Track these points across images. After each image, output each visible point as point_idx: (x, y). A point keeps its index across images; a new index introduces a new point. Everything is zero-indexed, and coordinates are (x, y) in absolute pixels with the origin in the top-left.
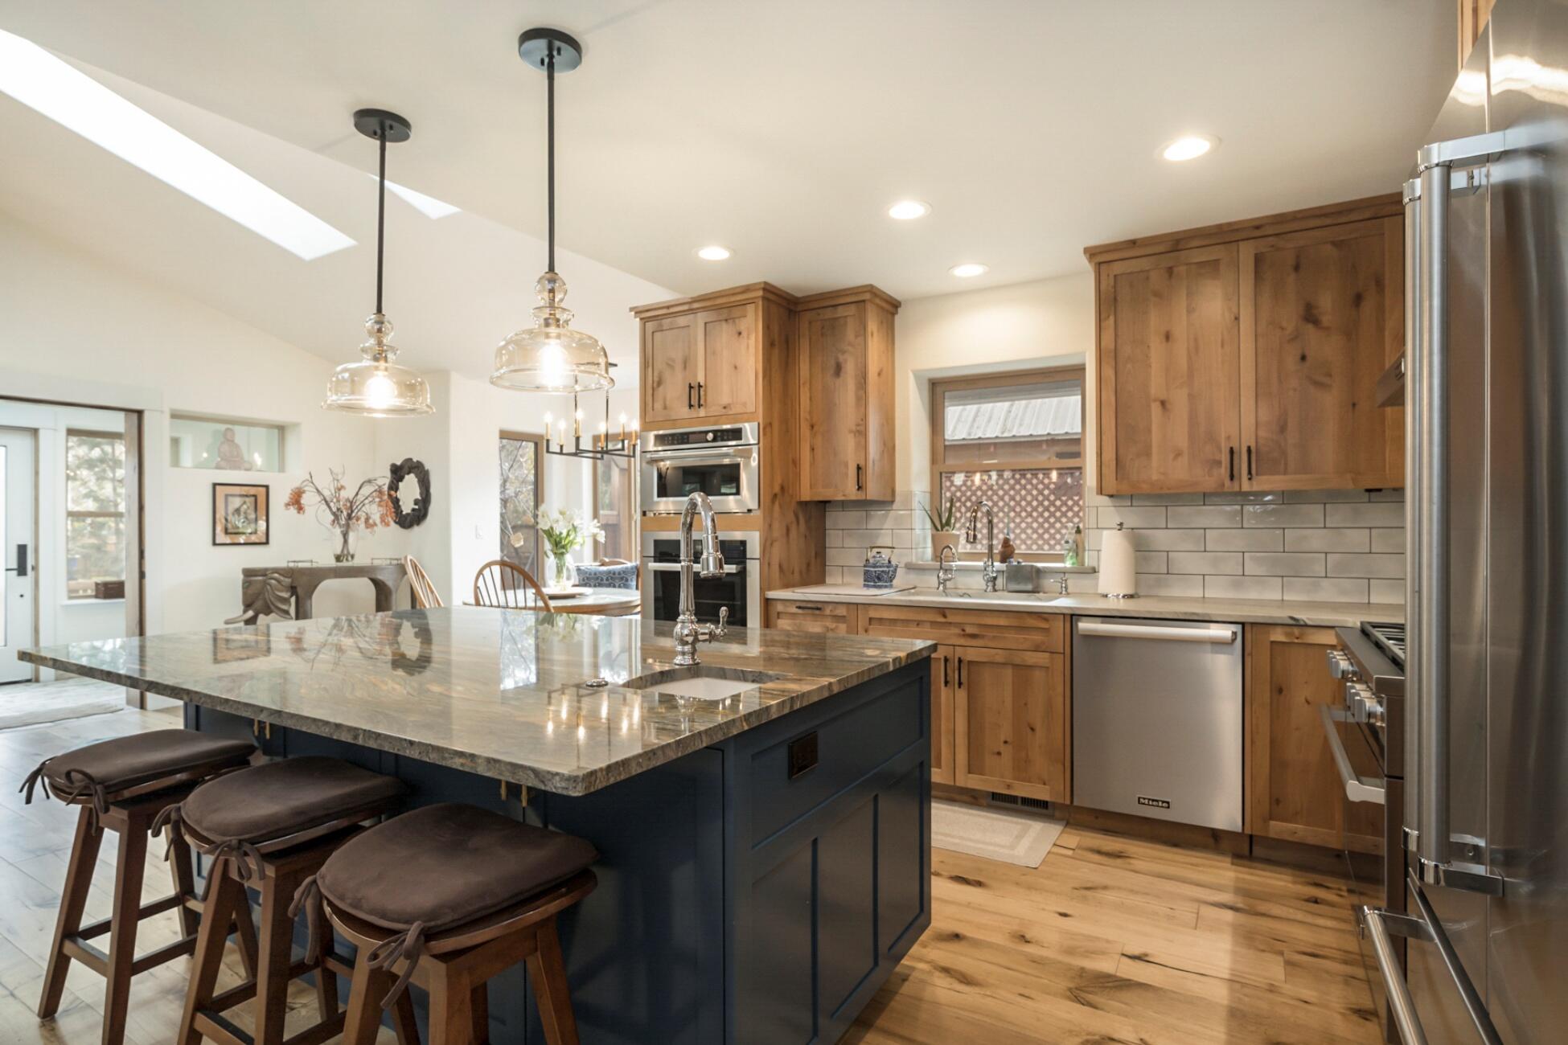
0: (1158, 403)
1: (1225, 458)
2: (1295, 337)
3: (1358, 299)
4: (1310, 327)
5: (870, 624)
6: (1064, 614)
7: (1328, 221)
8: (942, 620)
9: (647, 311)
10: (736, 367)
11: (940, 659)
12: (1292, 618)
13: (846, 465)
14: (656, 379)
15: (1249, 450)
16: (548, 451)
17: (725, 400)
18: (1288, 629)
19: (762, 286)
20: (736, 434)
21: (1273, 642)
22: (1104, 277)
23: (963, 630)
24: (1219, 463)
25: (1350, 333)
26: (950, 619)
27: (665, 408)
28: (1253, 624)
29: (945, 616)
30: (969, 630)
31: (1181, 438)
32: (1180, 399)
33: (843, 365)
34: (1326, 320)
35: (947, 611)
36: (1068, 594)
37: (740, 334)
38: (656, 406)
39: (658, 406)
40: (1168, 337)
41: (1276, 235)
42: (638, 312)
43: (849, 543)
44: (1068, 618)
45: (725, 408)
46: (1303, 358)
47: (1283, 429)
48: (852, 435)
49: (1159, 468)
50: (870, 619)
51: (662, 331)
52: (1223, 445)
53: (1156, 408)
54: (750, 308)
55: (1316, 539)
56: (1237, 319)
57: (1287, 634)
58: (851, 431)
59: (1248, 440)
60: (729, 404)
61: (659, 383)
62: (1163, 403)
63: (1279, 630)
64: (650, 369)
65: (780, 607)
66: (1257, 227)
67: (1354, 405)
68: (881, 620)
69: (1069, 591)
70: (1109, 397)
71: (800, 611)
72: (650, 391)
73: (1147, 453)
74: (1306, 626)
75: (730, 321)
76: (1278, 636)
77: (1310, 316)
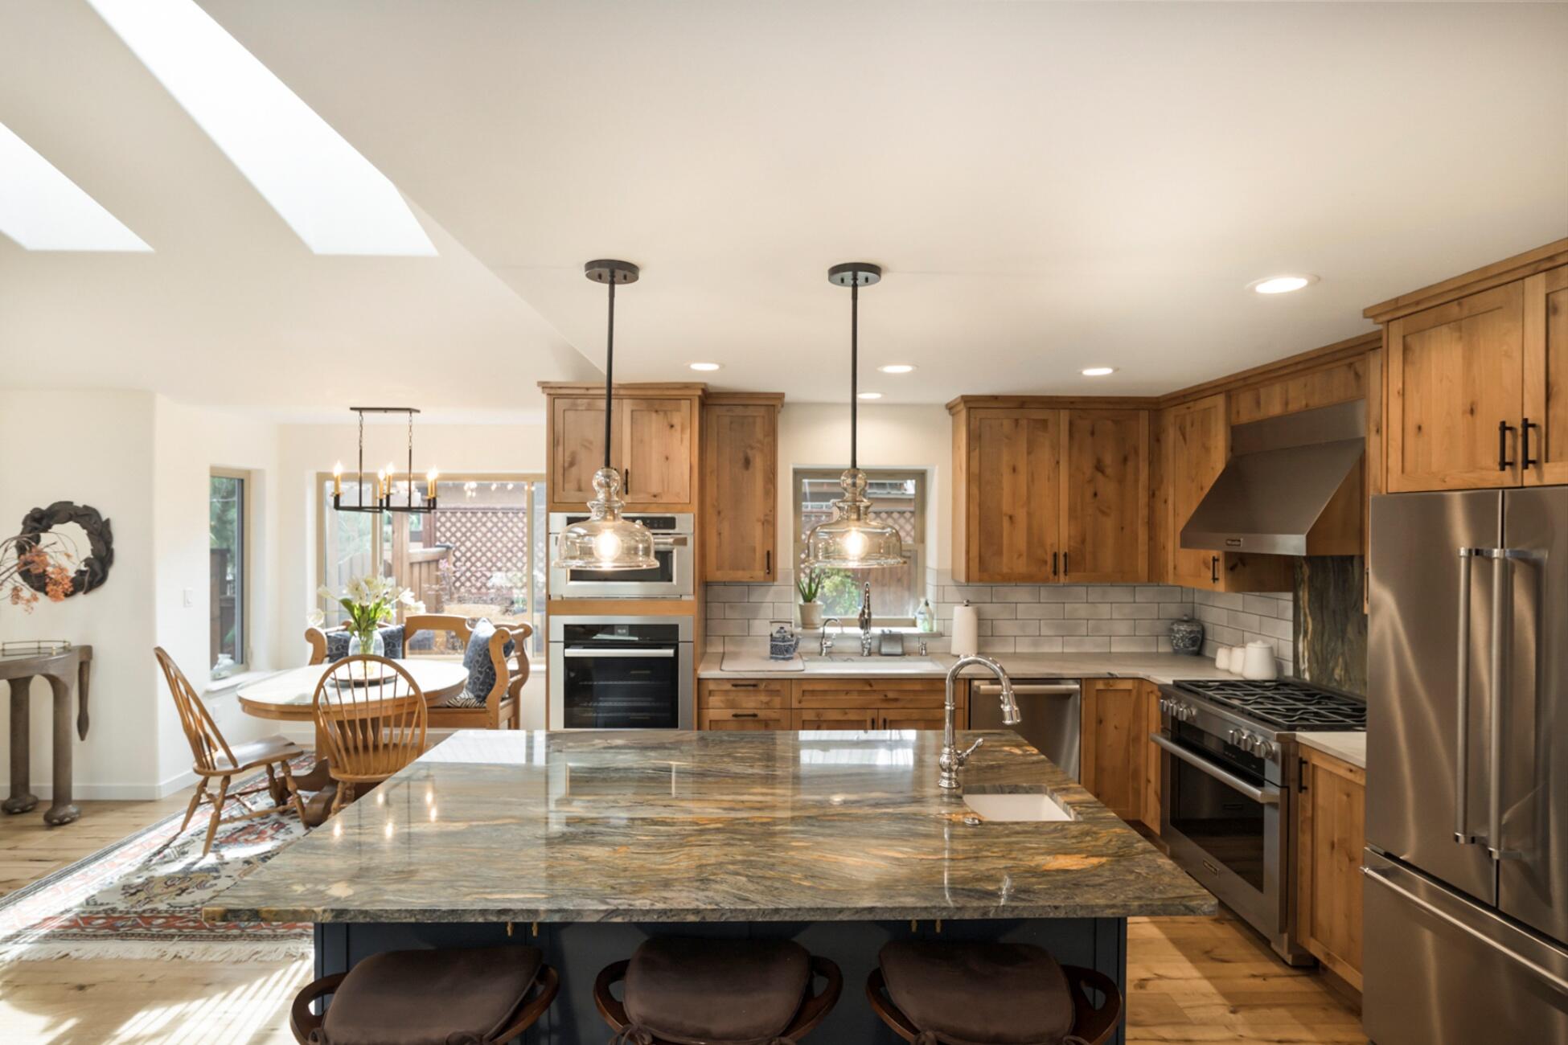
0: (1008, 518)
1: (1050, 561)
2: (1091, 481)
3: (1125, 460)
4: (1099, 475)
5: (803, 695)
6: (964, 679)
7: (1111, 407)
8: (868, 688)
9: (560, 388)
10: (667, 458)
11: (866, 721)
12: (1109, 674)
13: (754, 550)
14: (568, 459)
15: (1065, 555)
16: (337, 506)
17: (655, 489)
18: (1106, 681)
19: (703, 387)
20: (669, 523)
21: (1098, 690)
22: (972, 419)
23: (886, 696)
24: (1046, 562)
25: (1121, 481)
26: (875, 688)
27: (580, 489)
28: (1086, 679)
29: (871, 685)
30: (891, 695)
31: (1021, 543)
32: (1021, 515)
33: (751, 459)
34: (1109, 471)
35: (872, 681)
36: (927, 655)
37: (672, 426)
38: (566, 486)
39: (571, 486)
40: (1014, 470)
41: (1081, 409)
42: (545, 386)
43: (729, 614)
44: (967, 682)
45: (655, 496)
46: (1095, 495)
47: (1083, 541)
48: (760, 524)
49: (1006, 564)
50: (804, 691)
51: (576, 410)
52: (1048, 550)
53: (1006, 522)
54: (685, 404)
55: (1082, 610)
56: (1058, 462)
57: (1106, 684)
58: (758, 520)
59: (1063, 549)
60: (660, 494)
61: (572, 464)
62: (1011, 517)
63: (1101, 682)
64: (561, 449)
65: (712, 686)
66: (1072, 403)
67: (1122, 528)
68: (813, 692)
69: (928, 651)
70: (975, 510)
71: (734, 688)
72: (560, 471)
73: (1000, 553)
74: (1117, 678)
75: (662, 414)
76: (1100, 686)
77: (1099, 467)
